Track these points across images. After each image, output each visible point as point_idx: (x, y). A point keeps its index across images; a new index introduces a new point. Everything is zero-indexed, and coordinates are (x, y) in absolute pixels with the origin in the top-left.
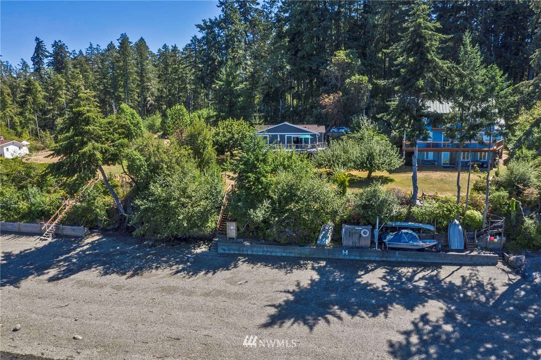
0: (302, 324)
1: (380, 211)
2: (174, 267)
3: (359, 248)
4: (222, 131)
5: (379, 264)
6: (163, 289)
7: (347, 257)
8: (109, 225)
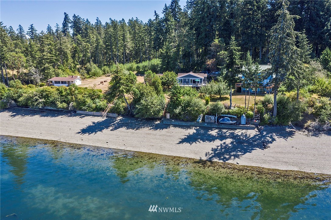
0: (188, 143)
1: (218, 111)
2: (149, 128)
3: (210, 123)
4: (164, 77)
5: (217, 128)
6: (147, 134)
7: (207, 126)
8: (124, 113)
